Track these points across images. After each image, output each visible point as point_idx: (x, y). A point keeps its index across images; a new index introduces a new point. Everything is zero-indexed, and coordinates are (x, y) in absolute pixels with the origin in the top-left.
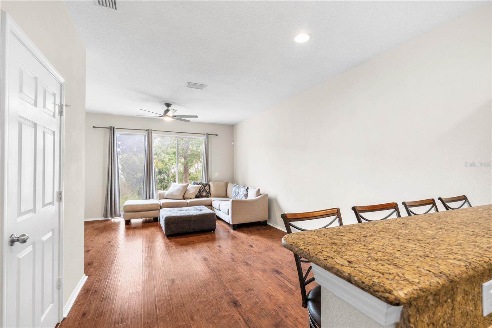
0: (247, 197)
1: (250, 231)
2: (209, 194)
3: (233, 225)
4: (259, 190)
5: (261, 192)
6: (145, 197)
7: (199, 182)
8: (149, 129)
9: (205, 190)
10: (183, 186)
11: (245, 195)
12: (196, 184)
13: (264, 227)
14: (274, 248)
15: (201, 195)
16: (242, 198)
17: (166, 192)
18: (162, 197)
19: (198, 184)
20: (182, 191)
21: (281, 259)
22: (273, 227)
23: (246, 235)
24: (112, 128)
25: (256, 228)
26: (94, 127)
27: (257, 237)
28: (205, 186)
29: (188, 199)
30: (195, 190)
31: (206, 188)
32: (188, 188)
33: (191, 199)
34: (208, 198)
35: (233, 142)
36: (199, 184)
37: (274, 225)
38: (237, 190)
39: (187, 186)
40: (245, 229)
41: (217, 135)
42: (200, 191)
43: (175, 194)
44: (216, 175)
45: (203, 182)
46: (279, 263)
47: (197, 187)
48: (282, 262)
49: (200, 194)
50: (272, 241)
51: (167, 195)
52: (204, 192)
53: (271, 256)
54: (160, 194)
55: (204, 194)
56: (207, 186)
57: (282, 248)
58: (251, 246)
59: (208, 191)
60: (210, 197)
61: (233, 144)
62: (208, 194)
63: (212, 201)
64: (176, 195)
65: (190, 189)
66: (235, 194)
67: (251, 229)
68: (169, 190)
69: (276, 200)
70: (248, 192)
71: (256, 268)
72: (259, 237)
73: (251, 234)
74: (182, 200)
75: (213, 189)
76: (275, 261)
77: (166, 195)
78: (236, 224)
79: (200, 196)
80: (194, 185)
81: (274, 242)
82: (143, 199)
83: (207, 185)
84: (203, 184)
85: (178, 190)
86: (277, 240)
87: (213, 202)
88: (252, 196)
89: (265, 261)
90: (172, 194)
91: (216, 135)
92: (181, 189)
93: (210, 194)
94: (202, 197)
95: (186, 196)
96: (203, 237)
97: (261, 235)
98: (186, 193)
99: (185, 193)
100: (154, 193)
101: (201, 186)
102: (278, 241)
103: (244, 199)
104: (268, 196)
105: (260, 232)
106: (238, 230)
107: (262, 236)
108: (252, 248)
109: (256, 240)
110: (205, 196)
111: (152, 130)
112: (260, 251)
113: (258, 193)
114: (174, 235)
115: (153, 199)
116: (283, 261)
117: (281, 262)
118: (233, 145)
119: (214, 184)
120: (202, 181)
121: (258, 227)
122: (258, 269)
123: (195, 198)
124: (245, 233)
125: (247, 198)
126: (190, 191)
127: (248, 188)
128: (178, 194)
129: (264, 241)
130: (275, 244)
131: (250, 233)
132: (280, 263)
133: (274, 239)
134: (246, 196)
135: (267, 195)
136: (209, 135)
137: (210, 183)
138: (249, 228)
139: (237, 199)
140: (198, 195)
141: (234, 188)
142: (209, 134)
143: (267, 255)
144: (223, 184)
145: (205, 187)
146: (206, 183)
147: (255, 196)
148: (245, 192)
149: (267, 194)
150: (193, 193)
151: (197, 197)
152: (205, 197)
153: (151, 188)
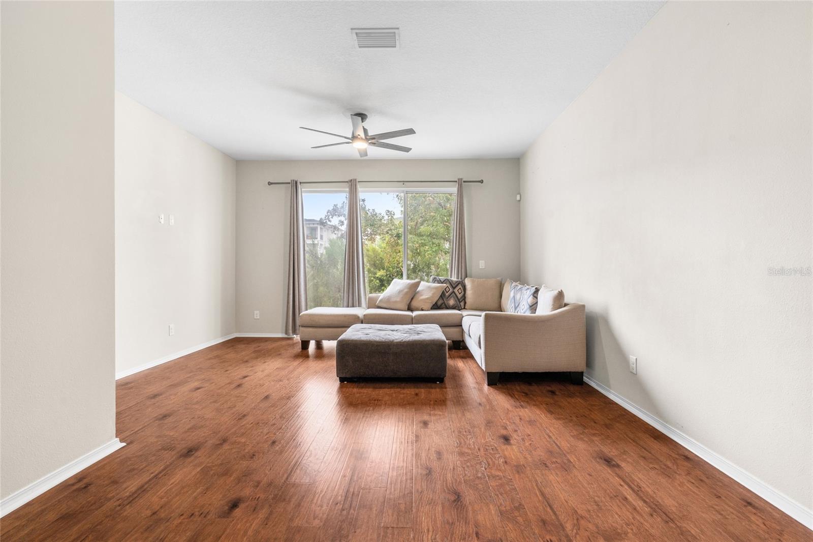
0: (536, 310)
1: (526, 394)
2: (462, 304)
3: (488, 373)
4: (560, 295)
5: (566, 300)
6: (345, 304)
7: (442, 278)
8: (351, 180)
9: (455, 293)
10: (409, 284)
11: (531, 306)
12: (438, 281)
13: (572, 388)
14: (572, 458)
15: (445, 305)
16: (524, 313)
17: (382, 296)
18: (372, 304)
19: (440, 282)
20: (406, 293)
21: (579, 512)
22: (598, 391)
23: (512, 401)
24: (295, 182)
25: (549, 388)
26: (270, 184)
27: (538, 412)
28: (454, 286)
29: (417, 310)
30: (432, 293)
31: (456, 290)
32: (419, 289)
33: (422, 310)
34: (459, 310)
35: (519, 194)
36: (442, 283)
37: (600, 386)
38: (518, 297)
39: (417, 284)
40: (518, 388)
41: (482, 182)
42: (442, 296)
43: (393, 299)
44: (482, 264)
45: (453, 279)
46: (564, 530)
47: (436, 288)
48: (577, 526)
49: (444, 303)
50: (575, 433)
51: (381, 301)
52: (452, 298)
53: (547, 491)
54: (370, 299)
55: (452, 302)
56: (460, 286)
57: (598, 467)
58: (506, 439)
59: (459, 296)
60: (464, 308)
61: (518, 198)
62: (460, 302)
63: (463, 317)
64: (396, 302)
65: (423, 290)
66: (513, 305)
67: (534, 388)
68: (385, 292)
69: (606, 321)
70: (537, 298)
71: (477, 525)
72: (543, 416)
73: (527, 402)
74: (405, 311)
75: (471, 292)
76: (555, 514)
77: (379, 300)
78: (498, 373)
79: (443, 305)
80: (434, 283)
81: (582, 439)
82: (343, 307)
83: (459, 284)
84: (451, 283)
85: (400, 292)
86: (594, 435)
87: (463, 319)
88: (545, 309)
89: (520, 507)
90: (388, 299)
91: (479, 182)
92: (406, 290)
93: (465, 303)
94: (448, 307)
95: (415, 304)
96: (409, 391)
97: (552, 409)
98: (414, 300)
99: (412, 299)
100: (361, 297)
101: (445, 285)
102: (595, 438)
103: (528, 314)
104: (587, 310)
105: (552, 401)
106: (500, 386)
107: (551, 413)
108: (504, 447)
109: (531, 422)
110: (453, 306)
111: (358, 180)
112: (522, 461)
113: (559, 299)
114: (355, 380)
115: (359, 306)
116: (582, 522)
117: (574, 525)
118: (520, 201)
119: (473, 282)
120: (451, 277)
121: (554, 387)
122: (477, 534)
123: (431, 309)
124: (512, 396)
125: (535, 313)
126: (422, 295)
127: (537, 291)
128: (398, 299)
129: (552, 429)
130: (581, 446)
131: (527, 398)
132: (569, 526)
133: (585, 427)
134: (533, 307)
135: (584, 306)
136: (464, 182)
137: (468, 282)
138: (530, 384)
139: (516, 314)
140: (439, 303)
141: (513, 291)
142: (464, 180)
143: (536, 481)
144: (492, 282)
145: (454, 288)
146: (460, 280)
147: (551, 307)
148: (530, 300)
149: (583, 304)
150: (427, 299)
151: (436, 307)
152: (453, 308)
153: (355, 287)
